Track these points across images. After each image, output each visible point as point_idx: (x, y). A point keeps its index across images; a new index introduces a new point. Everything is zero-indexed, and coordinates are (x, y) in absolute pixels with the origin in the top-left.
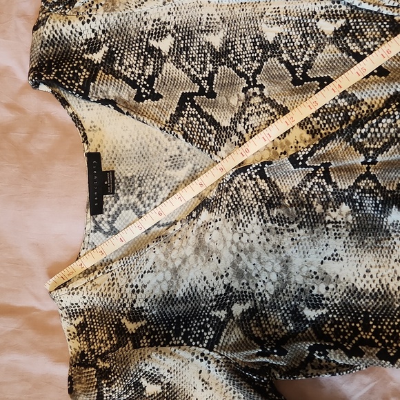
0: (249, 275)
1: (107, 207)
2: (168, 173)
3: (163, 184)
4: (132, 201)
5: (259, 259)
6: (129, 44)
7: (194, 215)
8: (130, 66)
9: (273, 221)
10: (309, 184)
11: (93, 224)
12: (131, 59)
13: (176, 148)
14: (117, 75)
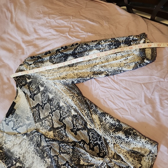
0: (25, 158)
1: (9, 117)
2: (25, 120)
3: (22, 122)
4: (15, 121)
5: (29, 156)
6: (35, 83)
7: (23, 135)
8: (33, 88)
9: (36, 150)
10: (47, 148)
11: (5, 119)
12: (34, 87)
13: (30, 115)
14: (29, 88)
